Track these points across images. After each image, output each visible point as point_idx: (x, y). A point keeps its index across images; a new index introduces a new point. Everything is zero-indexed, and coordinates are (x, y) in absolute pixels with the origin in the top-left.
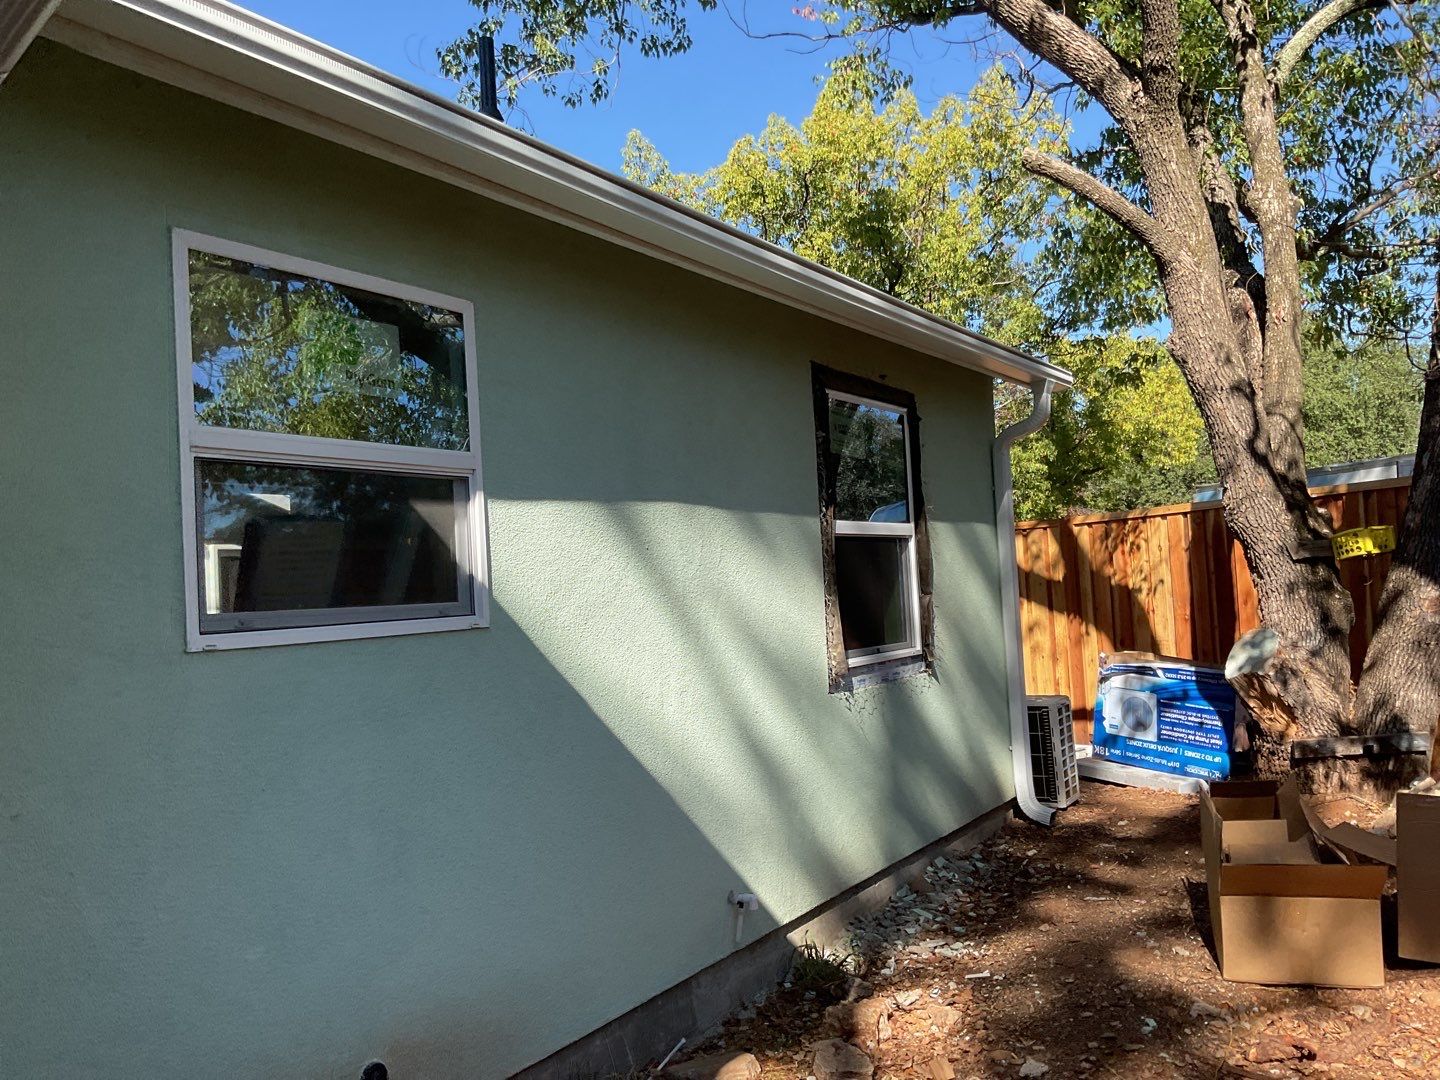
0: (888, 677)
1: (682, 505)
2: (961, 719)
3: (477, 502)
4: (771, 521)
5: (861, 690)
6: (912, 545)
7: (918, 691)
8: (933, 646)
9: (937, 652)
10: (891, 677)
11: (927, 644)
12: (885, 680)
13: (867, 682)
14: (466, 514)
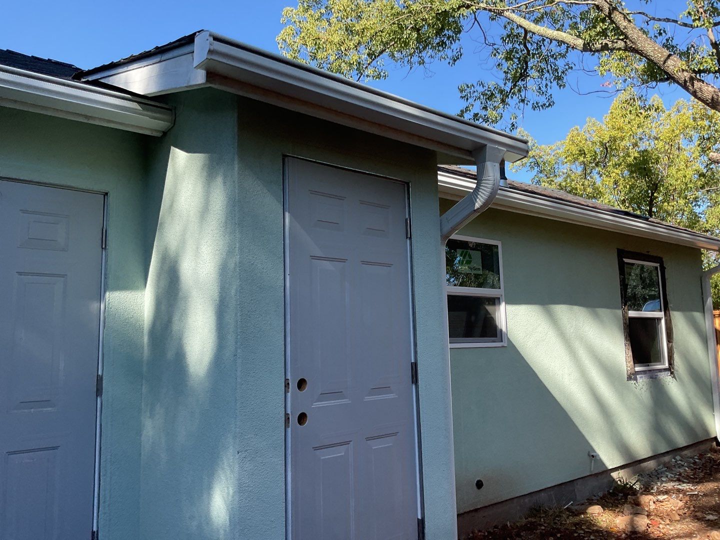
0: (653, 376)
1: (568, 306)
2: (688, 398)
3: (503, 305)
4: (602, 311)
5: (641, 381)
6: (663, 321)
7: (667, 384)
8: (674, 365)
9: (676, 367)
10: (654, 377)
11: (670, 364)
12: (651, 378)
13: (643, 378)
14: (499, 309)
